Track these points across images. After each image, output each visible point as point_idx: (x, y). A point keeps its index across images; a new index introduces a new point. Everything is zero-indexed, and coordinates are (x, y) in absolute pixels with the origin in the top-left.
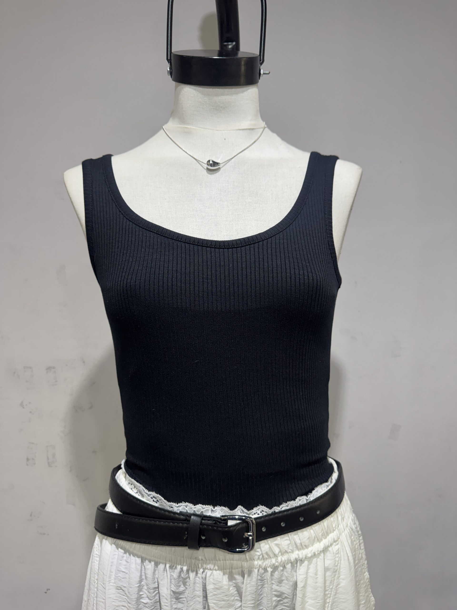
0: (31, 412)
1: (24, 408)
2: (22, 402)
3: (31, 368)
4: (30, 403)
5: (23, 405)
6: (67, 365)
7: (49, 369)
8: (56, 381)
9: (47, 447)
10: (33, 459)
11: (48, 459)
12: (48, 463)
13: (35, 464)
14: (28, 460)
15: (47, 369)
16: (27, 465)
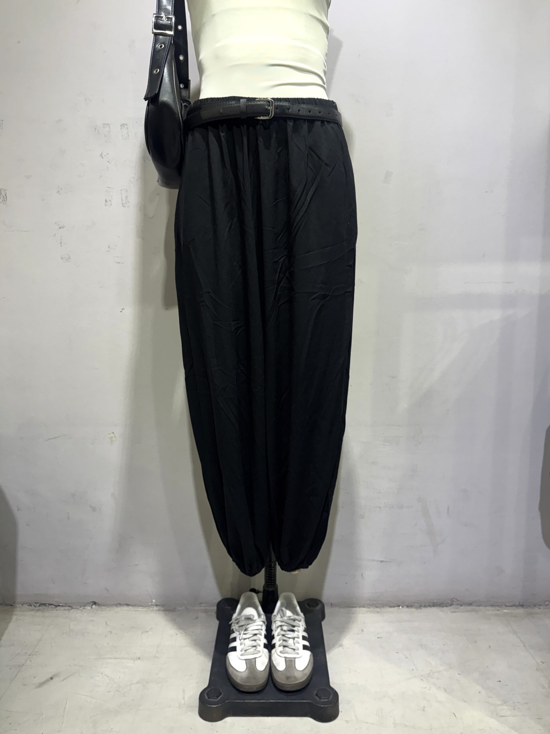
0: (108, 162)
1: (103, 158)
2: (102, 154)
3: (108, 124)
4: (108, 154)
5: (102, 156)
6: (136, 122)
7: (123, 125)
8: (129, 136)
9: (121, 190)
10: (110, 201)
11: (122, 201)
12: (122, 204)
13: (112, 205)
14: (106, 201)
15: (121, 126)
16: (106, 205)
